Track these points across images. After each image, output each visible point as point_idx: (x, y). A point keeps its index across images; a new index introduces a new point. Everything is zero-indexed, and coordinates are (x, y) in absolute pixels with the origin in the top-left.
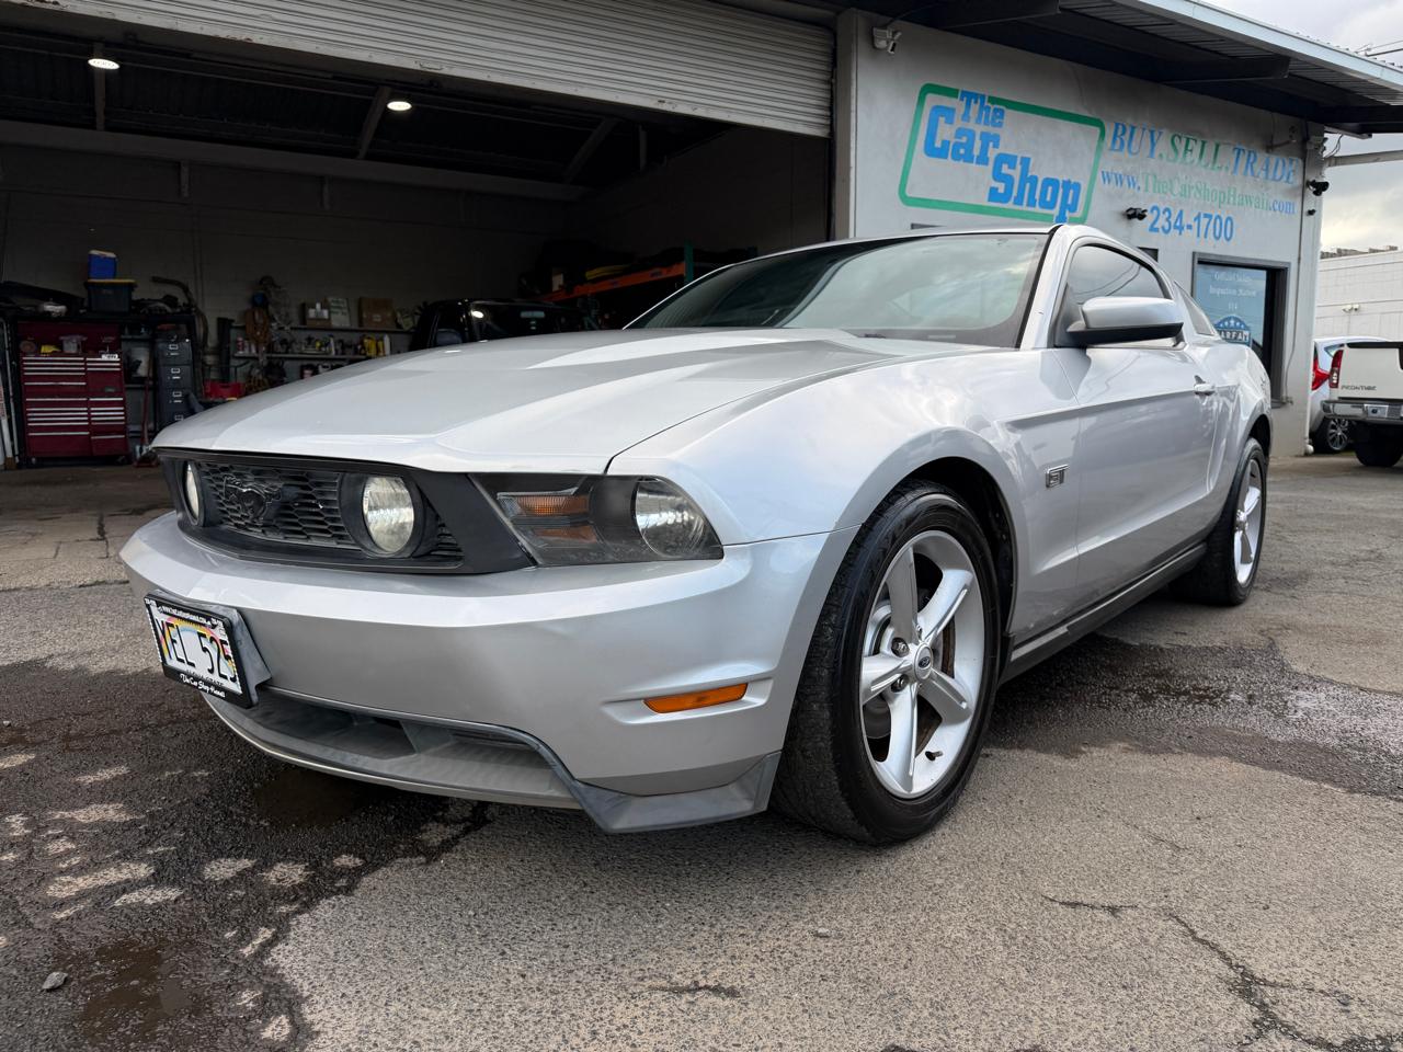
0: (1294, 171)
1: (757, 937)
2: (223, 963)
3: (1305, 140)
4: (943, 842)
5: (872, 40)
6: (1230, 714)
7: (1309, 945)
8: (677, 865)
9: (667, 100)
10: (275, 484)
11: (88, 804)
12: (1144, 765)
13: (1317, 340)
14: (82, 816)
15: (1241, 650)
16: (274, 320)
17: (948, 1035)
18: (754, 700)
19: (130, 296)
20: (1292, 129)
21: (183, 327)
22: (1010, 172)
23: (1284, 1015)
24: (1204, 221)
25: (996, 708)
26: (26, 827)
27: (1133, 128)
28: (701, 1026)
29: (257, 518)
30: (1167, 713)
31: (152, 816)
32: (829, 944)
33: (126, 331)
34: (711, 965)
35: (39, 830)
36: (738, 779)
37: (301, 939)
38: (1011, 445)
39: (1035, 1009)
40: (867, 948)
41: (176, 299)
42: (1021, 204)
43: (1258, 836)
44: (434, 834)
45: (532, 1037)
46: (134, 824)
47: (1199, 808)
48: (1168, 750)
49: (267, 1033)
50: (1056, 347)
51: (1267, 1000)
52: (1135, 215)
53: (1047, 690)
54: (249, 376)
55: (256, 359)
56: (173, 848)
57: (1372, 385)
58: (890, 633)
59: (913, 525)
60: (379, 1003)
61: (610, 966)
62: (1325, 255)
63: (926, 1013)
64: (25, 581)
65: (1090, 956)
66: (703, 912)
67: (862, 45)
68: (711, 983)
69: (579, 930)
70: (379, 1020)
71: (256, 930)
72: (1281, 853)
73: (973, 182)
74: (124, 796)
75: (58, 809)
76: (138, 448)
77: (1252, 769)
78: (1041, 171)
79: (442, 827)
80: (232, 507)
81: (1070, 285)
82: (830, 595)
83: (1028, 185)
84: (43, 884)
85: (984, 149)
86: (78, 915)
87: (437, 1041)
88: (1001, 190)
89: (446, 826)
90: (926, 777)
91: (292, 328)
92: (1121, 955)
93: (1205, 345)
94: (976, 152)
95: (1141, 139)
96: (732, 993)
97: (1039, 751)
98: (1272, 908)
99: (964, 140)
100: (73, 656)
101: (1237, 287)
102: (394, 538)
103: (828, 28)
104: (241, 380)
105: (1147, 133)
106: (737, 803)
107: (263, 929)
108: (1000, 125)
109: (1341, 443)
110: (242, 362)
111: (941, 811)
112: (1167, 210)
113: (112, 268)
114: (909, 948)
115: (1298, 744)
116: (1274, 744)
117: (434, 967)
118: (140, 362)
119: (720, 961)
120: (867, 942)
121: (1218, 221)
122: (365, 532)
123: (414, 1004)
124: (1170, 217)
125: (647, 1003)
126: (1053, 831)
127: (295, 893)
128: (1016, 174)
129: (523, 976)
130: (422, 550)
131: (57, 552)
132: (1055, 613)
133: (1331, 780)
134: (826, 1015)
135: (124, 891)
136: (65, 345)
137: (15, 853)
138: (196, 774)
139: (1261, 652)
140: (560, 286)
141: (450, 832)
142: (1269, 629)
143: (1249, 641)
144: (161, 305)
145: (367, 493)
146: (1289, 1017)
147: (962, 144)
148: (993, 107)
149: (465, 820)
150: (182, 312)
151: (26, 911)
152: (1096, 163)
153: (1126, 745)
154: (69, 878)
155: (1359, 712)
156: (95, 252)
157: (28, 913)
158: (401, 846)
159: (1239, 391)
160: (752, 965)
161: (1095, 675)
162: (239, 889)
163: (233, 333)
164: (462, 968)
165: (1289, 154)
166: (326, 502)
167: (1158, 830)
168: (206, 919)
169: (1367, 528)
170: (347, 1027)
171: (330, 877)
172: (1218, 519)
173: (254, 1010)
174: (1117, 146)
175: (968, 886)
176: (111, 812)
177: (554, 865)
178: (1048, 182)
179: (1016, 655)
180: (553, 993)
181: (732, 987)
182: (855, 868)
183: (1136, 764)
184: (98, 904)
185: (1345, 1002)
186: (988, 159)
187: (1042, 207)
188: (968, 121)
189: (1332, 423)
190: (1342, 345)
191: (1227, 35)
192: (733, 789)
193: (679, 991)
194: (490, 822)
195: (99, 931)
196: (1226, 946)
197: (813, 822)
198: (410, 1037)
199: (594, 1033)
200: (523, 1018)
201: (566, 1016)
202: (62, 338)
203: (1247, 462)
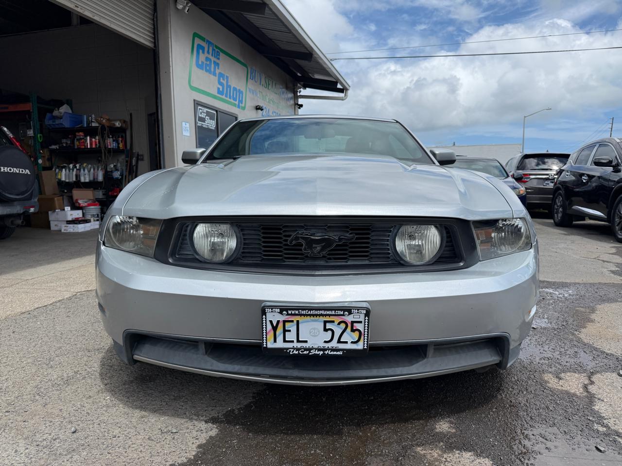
0: (292, 98)
20: (291, 82)
22: (223, 81)
27: (255, 71)
42: (228, 97)
52: (259, 108)
73: (212, 83)
78: (232, 84)
83: (228, 89)
85: (215, 69)
95: (257, 76)
105: (259, 73)
108: (219, 59)
112: (266, 108)
128: (225, 83)
148: (216, 50)
152: (247, 84)
174: (252, 78)
178: (235, 89)
186: (216, 74)
187: (233, 99)
188: (209, 54)
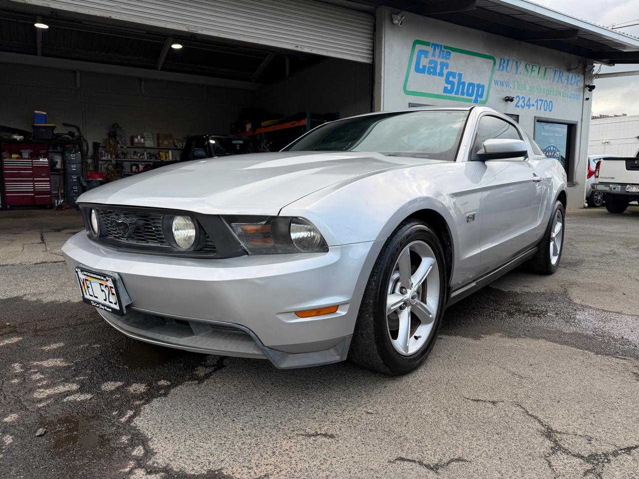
0: (580, 80)
1: (342, 413)
2: (113, 425)
3: (585, 67)
4: (421, 374)
5: (392, 20)
6: (546, 321)
7: (576, 417)
8: (307, 384)
9: (300, 46)
10: (133, 219)
11: (48, 359)
12: (509, 343)
13: (590, 156)
14: (45, 364)
15: (552, 294)
16: (119, 144)
17: (423, 453)
18: (341, 312)
19: (53, 132)
20: (579, 62)
21: (77, 147)
22: (453, 80)
23: (564, 445)
24: (540, 103)
25: (444, 318)
26: (21, 368)
28: (319, 450)
29: (125, 234)
30: (520, 321)
31: (76, 364)
32: (373, 416)
33: (51, 148)
34: (322, 425)
35: (27, 370)
36: (334, 346)
37: (146, 415)
38: (452, 204)
39: (460, 442)
40: (389, 418)
41: (74, 133)
42: (458, 94)
43: (556, 372)
44: (201, 372)
45: (247, 454)
46: (69, 367)
47: (531, 361)
48: (519, 336)
49: (134, 453)
50: (472, 161)
51: (557, 439)
52: (509, 99)
53: (467, 310)
54: (107, 169)
55: (110, 161)
56: (87, 377)
57: (613, 177)
58: (399, 284)
59: (409, 238)
60: (181, 441)
61: (280, 426)
62: (594, 118)
63: (414, 444)
64: (9, 261)
65: (483, 421)
66: (319, 403)
67: (387, 22)
68: (323, 432)
69: (266, 411)
70: (182, 448)
71: (126, 411)
72: (566, 379)
73: (437, 84)
74: (63, 355)
75: (35, 361)
76: (56, 201)
77: (555, 344)
78: (467, 80)
79: (204, 368)
80: (113, 229)
81: (478, 133)
82: (374, 268)
83: (461, 86)
84: (31, 392)
85: (442, 70)
86: (48, 405)
87: (207, 456)
88: (449, 88)
89: (206, 368)
90: (414, 347)
91: (127, 147)
92: (497, 421)
93: (538, 159)
94: (438, 71)
95: (512, 65)
96: (332, 436)
97: (463, 336)
98: (561, 402)
99: (433, 65)
100: (35, 295)
101: (554, 132)
102: (186, 243)
103: (372, 14)
104: (104, 170)
105: (515, 63)
106: (333, 357)
107: (129, 411)
108: (449, 59)
109: (600, 202)
110: (104, 162)
111: (420, 361)
112: (523, 97)
113: (45, 119)
114: (407, 418)
115: (575, 334)
116: (565, 334)
117: (204, 426)
118: (57, 162)
119: (326, 423)
120: (389, 416)
121: (546, 103)
122: (173, 240)
123: (196, 441)
124: (524, 100)
125: (296, 441)
126: (469, 370)
127: (142, 396)
128: (456, 81)
129: (243, 430)
130: (199, 247)
131: (23, 249)
132: (471, 277)
133: (588, 349)
134: (372, 445)
135: (67, 395)
136: (23, 154)
137: (18, 379)
138: (94, 346)
139: (560, 294)
140: (250, 129)
141: (208, 370)
142: (565, 285)
143: (556, 290)
144: (67, 136)
145: (174, 223)
146: (566, 446)
147: (432, 67)
148: (446, 50)
149: (214, 365)
150: (76, 140)
151: (25, 404)
152: (492, 77)
153: (501, 334)
154: (42, 390)
155: (602, 320)
156: (36, 112)
157: (26, 404)
158: (187, 376)
159: (552, 180)
160: (340, 425)
161: (488, 304)
162: (117, 394)
163: (100, 149)
164: (216, 427)
165: (578, 73)
166: (156, 227)
167: (514, 370)
168: (104, 407)
169: (609, 241)
170: (168, 451)
171: (157, 390)
172: (543, 236)
173: (128, 444)
174: (501, 69)
175: (432, 393)
176: (58, 362)
177: (254, 384)
178: (470, 84)
179: (453, 295)
180: (255, 436)
181: (332, 434)
182: (384, 385)
183: (505, 342)
184: (57, 401)
185: (590, 440)
186: (443, 74)
187: (467, 95)
188: (435, 56)
189: (596, 193)
190: (600, 159)
191: (550, 20)
192: (332, 351)
193: (310, 436)
194: (225, 366)
195: (56, 412)
196: (541, 417)
197: (366, 366)
198: (195, 454)
199: (274, 452)
200: (243, 447)
201: (261, 446)
202: (22, 151)
203: (556, 211)
